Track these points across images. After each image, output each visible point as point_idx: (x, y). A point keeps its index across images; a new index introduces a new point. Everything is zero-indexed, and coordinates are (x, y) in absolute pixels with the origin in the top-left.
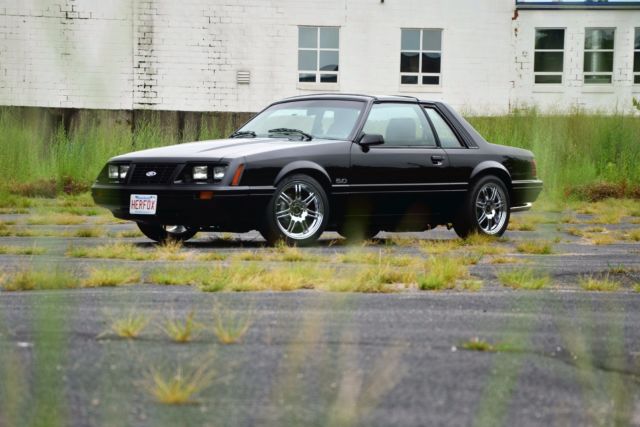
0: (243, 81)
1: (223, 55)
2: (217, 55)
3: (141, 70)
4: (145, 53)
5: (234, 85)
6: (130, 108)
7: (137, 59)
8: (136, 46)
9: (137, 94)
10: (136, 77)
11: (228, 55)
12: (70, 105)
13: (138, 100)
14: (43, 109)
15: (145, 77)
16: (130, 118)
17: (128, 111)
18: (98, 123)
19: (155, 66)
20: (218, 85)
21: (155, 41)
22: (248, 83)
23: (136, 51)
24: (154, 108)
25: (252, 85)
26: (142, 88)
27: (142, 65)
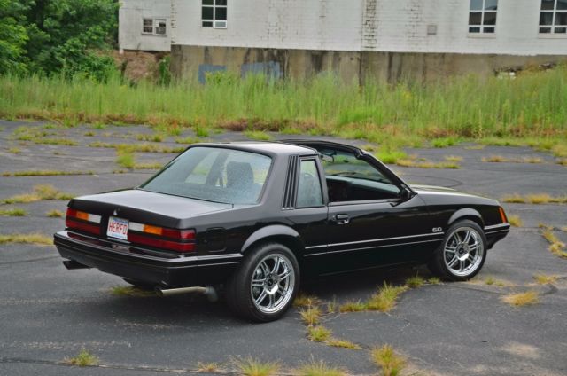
0: (432, 32)
1: (419, 16)
2: (415, 16)
3: (367, 26)
4: (371, 15)
5: (425, 35)
6: (359, 50)
7: (365, 19)
8: (365, 11)
9: (364, 41)
10: (364, 30)
11: (423, 16)
12: (323, 48)
13: (364, 45)
14: (307, 51)
15: (369, 30)
16: (359, 56)
17: (358, 52)
18: (340, 59)
19: (376, 23)
20: (415, 35)
21: (377, 7)
22: (434, 34)
23: (365, 14)
24: (374, 50)
25: (437, 35)
26: (367, 38)
27: (369, 23)
